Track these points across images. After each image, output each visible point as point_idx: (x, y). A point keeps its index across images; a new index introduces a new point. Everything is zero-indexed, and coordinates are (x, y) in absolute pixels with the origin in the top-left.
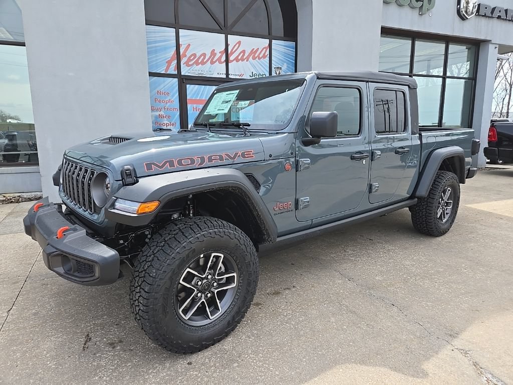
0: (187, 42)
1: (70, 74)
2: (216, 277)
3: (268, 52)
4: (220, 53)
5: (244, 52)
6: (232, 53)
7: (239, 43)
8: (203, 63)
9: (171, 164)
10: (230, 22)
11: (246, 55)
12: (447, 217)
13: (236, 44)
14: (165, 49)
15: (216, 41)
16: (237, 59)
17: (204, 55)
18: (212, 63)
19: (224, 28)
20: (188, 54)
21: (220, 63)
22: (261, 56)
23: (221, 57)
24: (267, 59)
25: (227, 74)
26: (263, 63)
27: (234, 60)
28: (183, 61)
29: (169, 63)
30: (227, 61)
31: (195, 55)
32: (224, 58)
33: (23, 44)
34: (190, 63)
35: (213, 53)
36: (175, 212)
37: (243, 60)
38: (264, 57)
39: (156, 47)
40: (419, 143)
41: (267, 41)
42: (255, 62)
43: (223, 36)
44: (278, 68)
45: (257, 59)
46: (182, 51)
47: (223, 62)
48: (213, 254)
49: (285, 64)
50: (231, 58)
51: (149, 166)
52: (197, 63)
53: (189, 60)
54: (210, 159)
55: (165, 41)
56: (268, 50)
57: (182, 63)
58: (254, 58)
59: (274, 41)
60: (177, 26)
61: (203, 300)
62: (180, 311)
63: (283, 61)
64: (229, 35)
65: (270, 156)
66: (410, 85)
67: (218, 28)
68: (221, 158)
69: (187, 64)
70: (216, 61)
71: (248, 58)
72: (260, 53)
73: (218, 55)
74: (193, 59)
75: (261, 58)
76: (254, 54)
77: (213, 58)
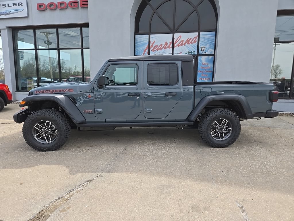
0: (154, 40)
2: (49, 129)
3: (197, 39)
5: (183, 41)
6: (176, 42)
7: (180, 37)
8: (161, 49)
10: (176, 27)
11: (184, 42)
12: (225, 137)
13: (179, 37)
14: (144, 44)
15: (168, 37)
16: (178, 45)
17: (161, 45)
18: (165, 48)
19: (173, 31)
20: (154, 46)
21: (169, 48)
22: (192, 42)
23: (170, 45)
24: (197, 43)
25: (173, 53)
26: (194, 46)
27: (177, 46)
28: (151, 49)
29: (145, 51)
30: (173, 47)
31: (157, 46)
32: (171, 46)
34: (154, 50)
35: (166, 44)
37: (182, 45)
38: (195, 42)
40: (193, 91)
41: (197, 33)
42: (189, 46)
43: (172, 34)
44: (203, 47)
45: (190, 44)
46: (151, 44)
47: (171, 48)
48: (47, 121)
49: (208, 45)
50: (175, 45)
51: (36, 92)
52: (158, 50)
53: (154, 48)
54: (56, 91)
55: (144, 41)
56: (197, 38)
57: (151, 50)
58: (188, 44)
59: (201, 33)
60: (150, 33)
61: (44, 135)
62: (35, 136)
63: (206, 43)
64: (175, 34)
65: (81, 91)
66: (182, 60)
67: (169, 31)
68: (60, 91)
69: (153, 50)
70: (167, 47)
71: (185, 44)
72: (192, 40)
73: (169, 44)
74: (156, 48)
75: (193, 43)
76: (188, 41)
77: (166, 46)
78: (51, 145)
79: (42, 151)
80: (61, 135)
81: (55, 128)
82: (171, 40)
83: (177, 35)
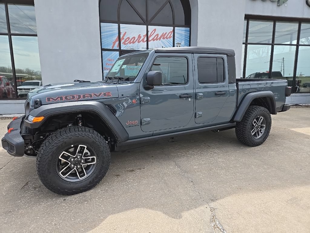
0: (125, 31)
1: (60, 51)
2: (83, 158)
3: (172, 35)
4: (143, 36)
5: (158, 35)
6: (151, 36)
7: (155, 30)
8: (133, 42)
9: (61, 98)
10: (149, 19)
11: (159, 37)
12: (261, 135)
13: (153, 31)
14: (112, 35)
15: (141, 29)
16: (153, 40)
17: (134, 38)
18: (139, 42)
19: (147, 22)
20: (125, 38)
21: (144, 42)
23: (144, 38)
24: (172, 38)
25: (147, 48)
26: (170, 41)
27: (151, 40)
28: (122, 41)
29: (114, 43)
30: (147, 41)
31: (129, 38)
32: (145, 39)
33: (36, 35)
34: (126, 43)
35: (139, 37)
36: (70, 123)
37: (157, 39)
38: (170, 37)
39: (107, 34)
40: (236, 88)
41: (172, 28)
42: (164, 41)
43: (145, 26)
44: (178, 43)
45: (165, 39)
46: (121, 36)
47: (145, 41)
48: (80, 146)
49: (183, 41)
50: (150, 39)
51: (49, 99)
52: (130, 43)
53: (125, 41)
54: (84, 97)
55: (112, 31)
56: (173, 33)
57: (121, 43)
58: (164, 38)
59: (176, 28)
60: (119, 22)
61: (75, 169)
62: (60, 173)
63: (181, 39)
64: (149, 26)
65: (122, 95)
66: (228, 54)
67: (142, 22)
68: (91, 96)
69: (124, 43)
70: (141, 41)
71: (160, 39)
72: (168, 35)
73: (142, 38)
74: (128, 41)
75: (168, 38)
76: (163, 36)
77: (139, 39)
78: (88, 182)
79: (73, 194)
80: (103, 163)
81: (89, 154)
82: (145, 33)
83: (151, 28)
